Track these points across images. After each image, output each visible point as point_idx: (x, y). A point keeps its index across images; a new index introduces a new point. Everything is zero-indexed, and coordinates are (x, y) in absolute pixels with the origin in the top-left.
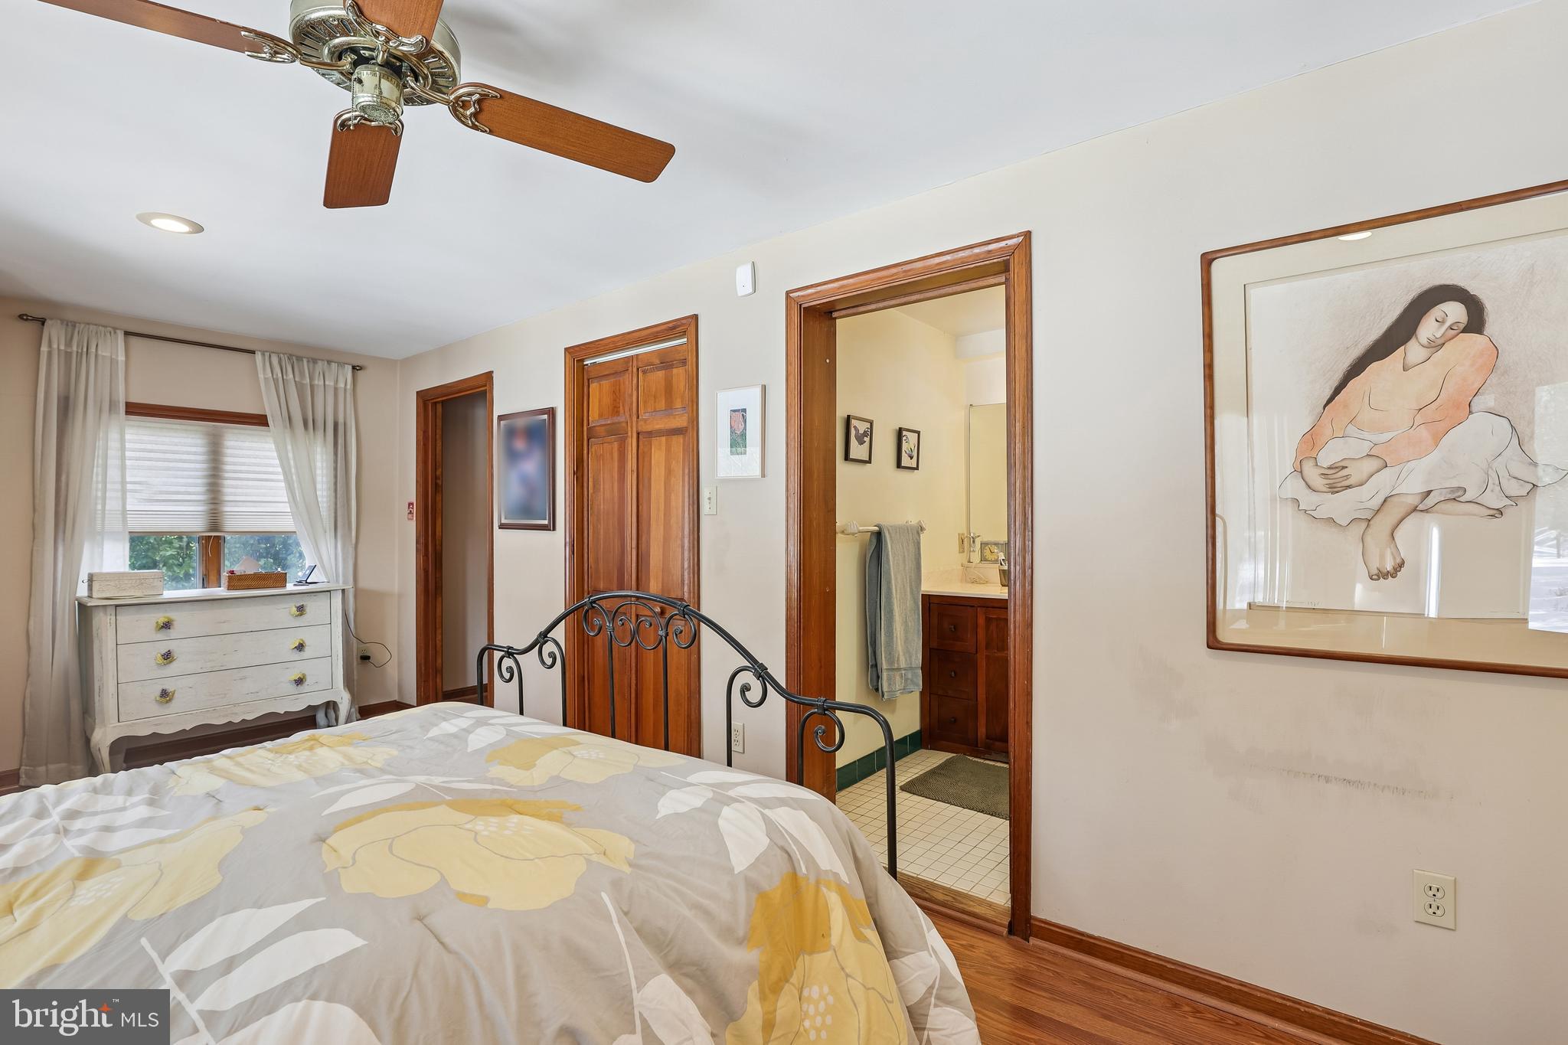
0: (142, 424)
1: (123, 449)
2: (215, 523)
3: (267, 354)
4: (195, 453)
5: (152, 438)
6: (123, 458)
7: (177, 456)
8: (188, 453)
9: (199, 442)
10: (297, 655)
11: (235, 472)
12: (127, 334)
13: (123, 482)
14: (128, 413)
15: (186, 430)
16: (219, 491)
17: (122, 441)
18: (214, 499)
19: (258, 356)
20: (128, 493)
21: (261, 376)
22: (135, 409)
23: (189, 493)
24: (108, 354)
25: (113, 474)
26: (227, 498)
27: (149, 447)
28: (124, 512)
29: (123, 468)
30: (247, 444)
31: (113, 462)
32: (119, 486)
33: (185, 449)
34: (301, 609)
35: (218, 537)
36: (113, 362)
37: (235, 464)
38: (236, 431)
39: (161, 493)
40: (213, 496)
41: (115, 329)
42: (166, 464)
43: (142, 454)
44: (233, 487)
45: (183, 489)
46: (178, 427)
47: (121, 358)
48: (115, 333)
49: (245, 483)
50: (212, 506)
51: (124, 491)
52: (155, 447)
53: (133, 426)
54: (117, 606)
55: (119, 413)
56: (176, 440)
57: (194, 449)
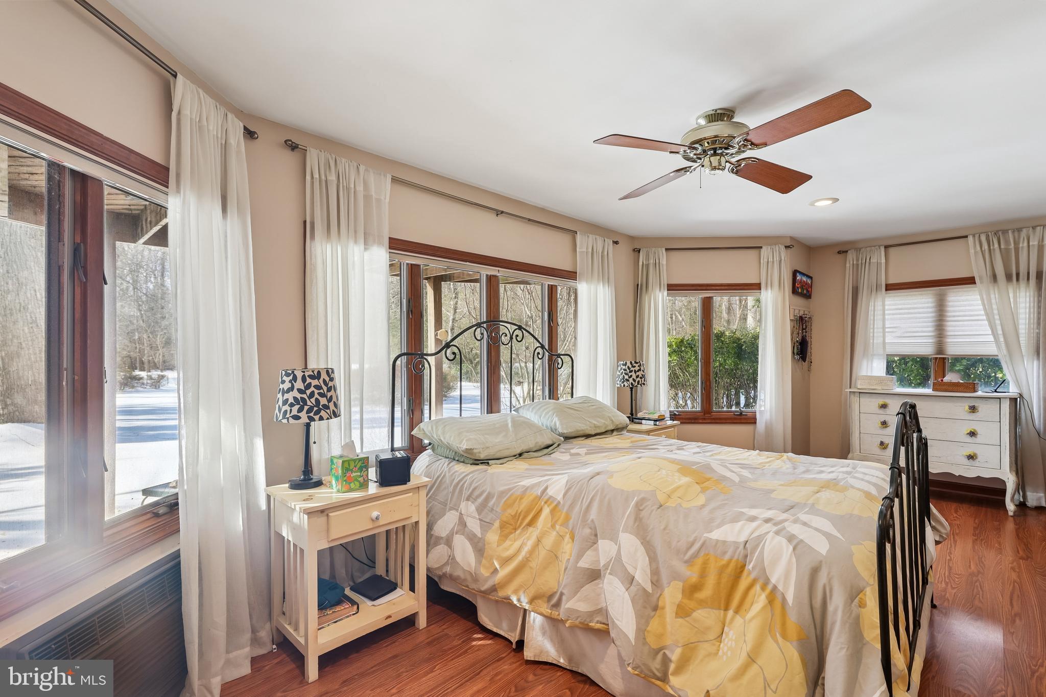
0: (896, 294)
1: (884, 310)
2: (940, 348)
3: (977, 236)
4: (928, 307)
5: (903, 302)
6: (884, 314)
7: (916, 311)
8: (923, 308)
9: (930, 300)
10: (969, 439)
11: (954, 316)
12: (886, 247)
13: (884, 328)
14: (886, 290)
15: (921, 294)
16: (944, 329)
17: (884, 305)
18: (940, 334)
19: (970, 238)
20: (886, 334)
21: (972, 251)
22: (890, 287)
23: (924, 332)
24: (876, 261)
25: (878, 324)
26: (949, 333)
27: (900, 307)
28: (884, 343)
29: (884, 320)
30: (963, 298)
31: (879, 317)
32: (881, 330)
33: (921, 306)
34: (973, 409)
35: (944, 359)
36: (878, 264)
37: (954, 311)
38: (955, 290)
39: (907, 332)
40: (939, 333)
41: (879, 246)
42: (909, 316)
43: (894, 312)
44: (953, 326)
45: (920, 329)
46: (917, 293)
47: (883, 261)
48: (879, 248)
49: (961, 323)
50: (939, 339)
51: (884, 332)
52: (904, 306)
53: (891, 296)
54: (860, 393)
55: (882, 291)
56: (916, 301)
57: (926, 305)
